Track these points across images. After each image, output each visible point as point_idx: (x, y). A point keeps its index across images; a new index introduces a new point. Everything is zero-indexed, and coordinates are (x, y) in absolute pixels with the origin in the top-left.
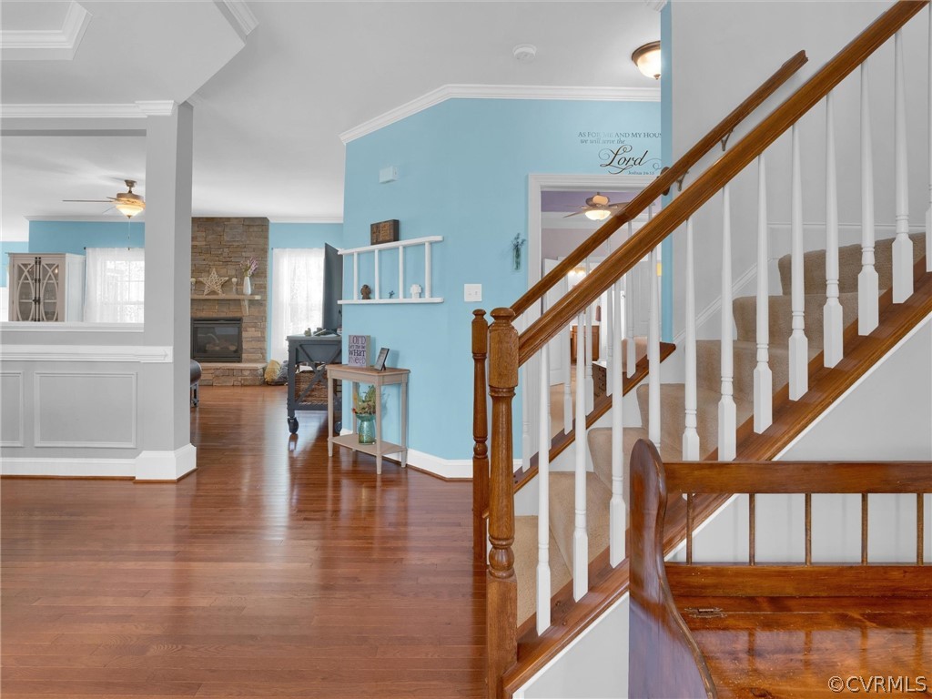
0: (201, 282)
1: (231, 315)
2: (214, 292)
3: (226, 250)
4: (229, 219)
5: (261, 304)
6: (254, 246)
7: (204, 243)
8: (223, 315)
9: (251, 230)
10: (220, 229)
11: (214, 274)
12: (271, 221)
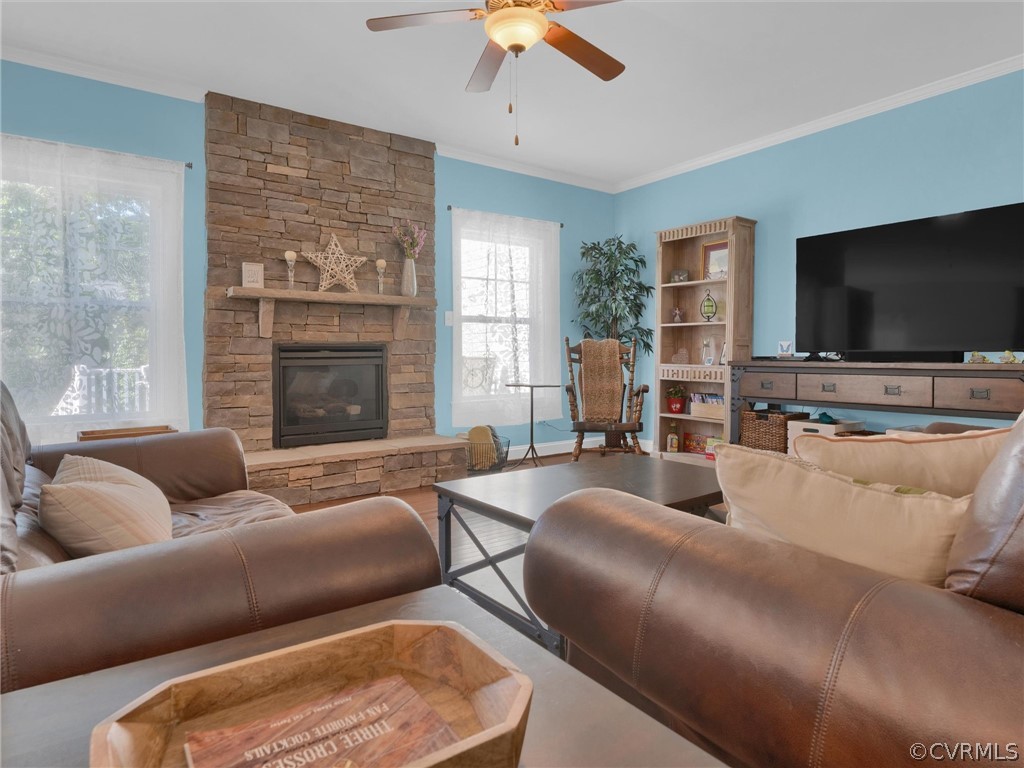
0: (308, 263)
1: (367, 338)
2: (339, 287)
3: (356, 197)
4: (360, 130)
5: (426, 318)
6: (411, 198)
7: (304, 173)
8: (351, 338)
9: (405, 163)
10: (339, 148)
11: (336, 247)
12: (441, 151)
